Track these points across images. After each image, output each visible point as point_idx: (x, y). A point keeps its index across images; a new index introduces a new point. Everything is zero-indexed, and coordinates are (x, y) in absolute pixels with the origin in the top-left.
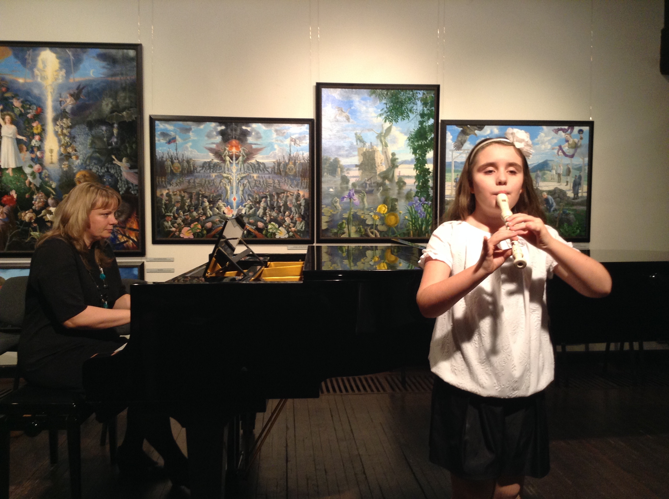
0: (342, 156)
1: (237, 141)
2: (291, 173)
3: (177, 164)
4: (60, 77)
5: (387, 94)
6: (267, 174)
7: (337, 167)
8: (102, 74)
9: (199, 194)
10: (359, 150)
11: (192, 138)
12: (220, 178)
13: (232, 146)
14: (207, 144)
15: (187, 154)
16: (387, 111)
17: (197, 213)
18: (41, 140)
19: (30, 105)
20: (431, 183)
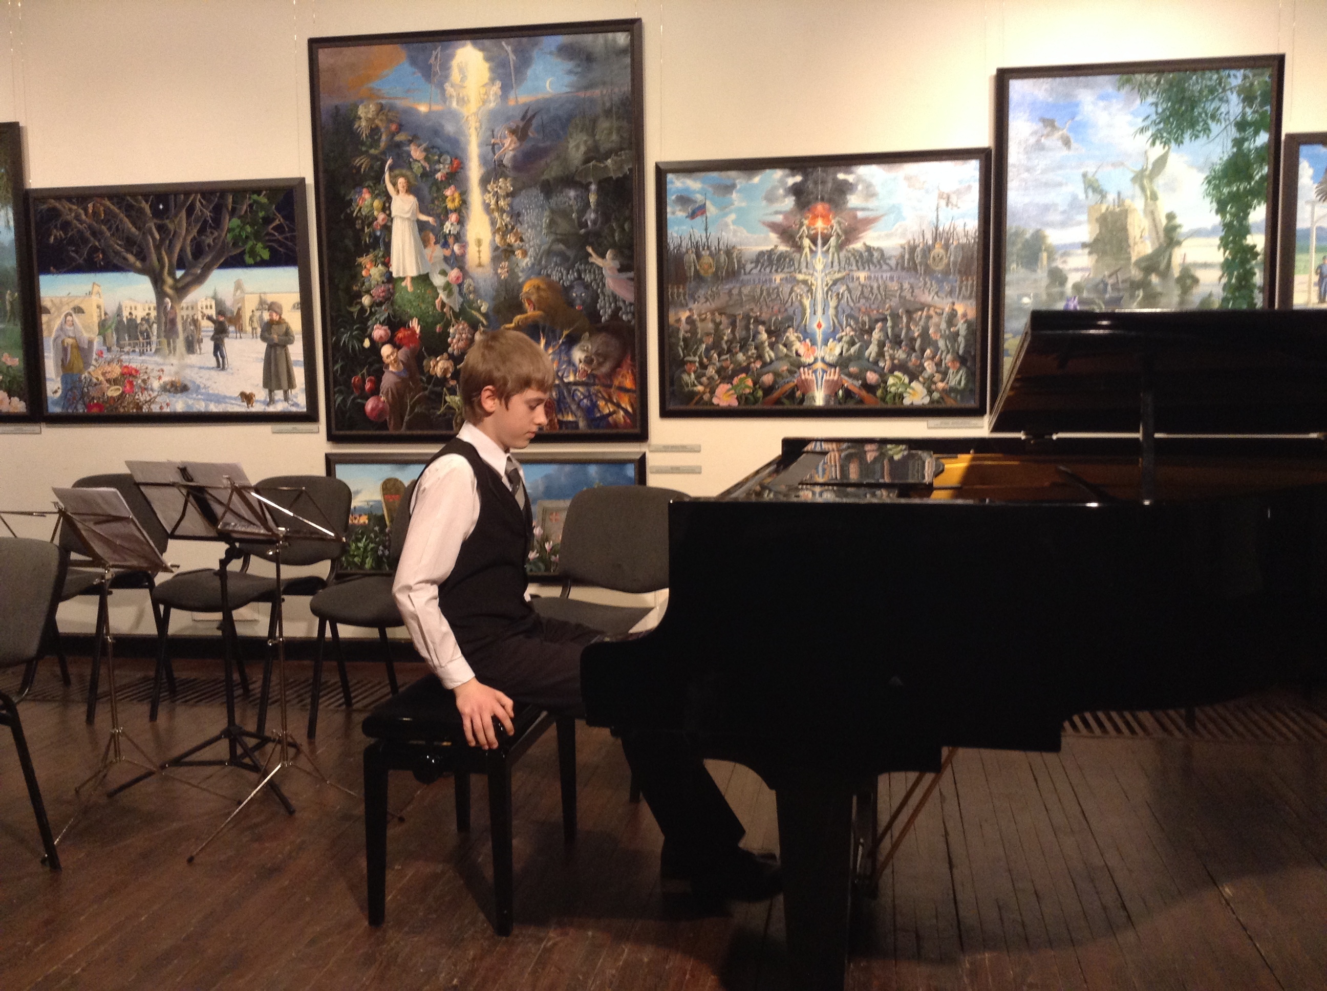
0: (1052, 225)
1: (827, 206)
2: (938, 266)
3: (707, 259)
4: (492, 98)
5: (1158, 83)
6: (886, 271)
7: (1040, 250)
8: (566, 86)
9: (750, 318)
10: (1091, 210)
11: (736, 203)
12: (790, 282)
13: (815, 217)
14: (767, 214)
15: (726, 238)
16: (1157, 121)
17: (744, 355)
18: (461, 222)
19: (440, 156)
20: (1259, 278)
